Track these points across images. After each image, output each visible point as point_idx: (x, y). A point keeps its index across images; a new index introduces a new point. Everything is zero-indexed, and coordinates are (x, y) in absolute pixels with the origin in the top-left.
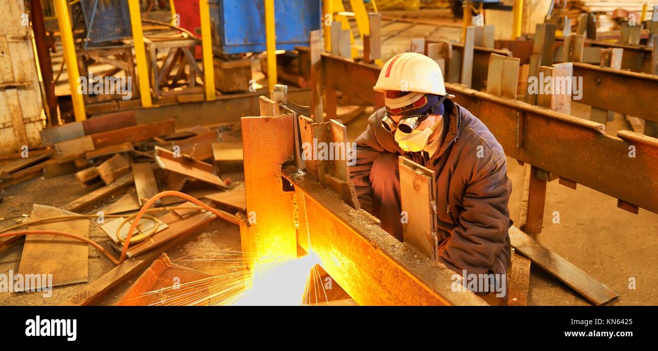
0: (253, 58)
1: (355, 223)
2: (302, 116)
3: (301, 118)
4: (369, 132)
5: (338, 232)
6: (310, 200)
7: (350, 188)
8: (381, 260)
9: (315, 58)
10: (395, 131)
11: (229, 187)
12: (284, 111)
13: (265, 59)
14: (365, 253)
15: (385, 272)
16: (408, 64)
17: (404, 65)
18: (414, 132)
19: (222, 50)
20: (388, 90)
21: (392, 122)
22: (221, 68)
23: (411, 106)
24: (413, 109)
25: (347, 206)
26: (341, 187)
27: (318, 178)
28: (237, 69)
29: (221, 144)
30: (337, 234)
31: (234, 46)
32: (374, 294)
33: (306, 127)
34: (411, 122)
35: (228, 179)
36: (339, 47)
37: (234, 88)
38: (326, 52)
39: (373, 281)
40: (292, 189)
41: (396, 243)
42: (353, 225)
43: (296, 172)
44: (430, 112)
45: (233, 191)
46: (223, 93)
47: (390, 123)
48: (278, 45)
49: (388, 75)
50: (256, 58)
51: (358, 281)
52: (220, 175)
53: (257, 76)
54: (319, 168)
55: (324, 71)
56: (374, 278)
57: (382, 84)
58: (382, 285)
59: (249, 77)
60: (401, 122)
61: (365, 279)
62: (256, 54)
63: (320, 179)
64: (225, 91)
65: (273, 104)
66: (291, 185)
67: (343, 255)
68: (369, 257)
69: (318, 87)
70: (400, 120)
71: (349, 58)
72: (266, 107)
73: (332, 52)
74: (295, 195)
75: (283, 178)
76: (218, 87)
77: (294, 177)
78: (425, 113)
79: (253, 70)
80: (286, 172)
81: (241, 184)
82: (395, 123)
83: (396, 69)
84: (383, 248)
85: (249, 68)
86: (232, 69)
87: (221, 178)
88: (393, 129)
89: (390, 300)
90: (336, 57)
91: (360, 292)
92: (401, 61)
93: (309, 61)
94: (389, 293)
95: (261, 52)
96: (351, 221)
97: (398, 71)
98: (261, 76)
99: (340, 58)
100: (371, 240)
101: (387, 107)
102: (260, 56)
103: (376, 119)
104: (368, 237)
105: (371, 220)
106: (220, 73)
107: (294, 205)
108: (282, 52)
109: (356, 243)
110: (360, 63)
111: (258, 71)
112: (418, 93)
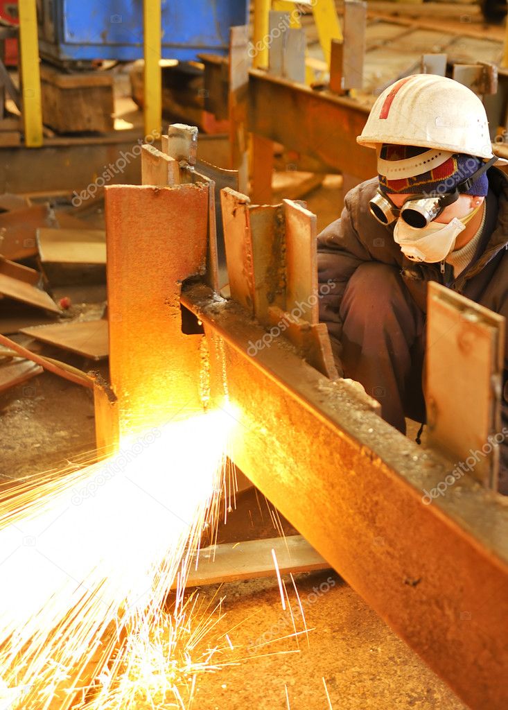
0: (115, 70)
1: (329, 406)
2: (227, 189)
3: (226, 194)
4: (344, 221)
5: (290, 420)
6: (236, 354)
7: (320, 336)
8: (377, 481)
9: (237, 79)
10: (394, 223)
11: (67, 314)
12: (189, 177)
13: (141, 75)
14: (346, 465)
15: (386, 503)
16: (423, 97)
17: (416, 97)
18: (432, 225)
19: (58, 51)
20: (384, 144)
21: (390, 206)
22: (54, 85)
23: (426, 175)
24: (429, 181)
25: (311, 371)
26: (302, 333)
27: (254, 311)
28: (86, 91)
29: (52, 231)
30: (289, 422)
31: (82, 45)
32: (359, 543)
33: (234, 213)
34: (426, 206)
35: (66, 299)
36: (282, 60)
37: (80, 127)
38: (259, 68)
39: (358, 518)
40: (200, 330)
41: (413, 451)
42: (326, 411)
43: (211, 298)
44: (463, 191)
45: (74, 322)
46: (59, 134)
47: (386, 207)
48: (166, 50)
49: (384, 115)
50: (120, 72)
51: (327, 515)
52: (49, 289)
53: (123, 106)
54: (256, 293)
55: (253, 103)
56: (361, 513)
57: (374, 132)
58: (376, 528)
59: (109, 108)
60: (407, 206)
61: (340, 511)
62: (121, 63)
63: (258, 314)
64: (62, 129)
65: (168, 162)
66: (200, 323)
67: (299, 464)
68: (353, 473)
69: (241, 134)
70: (405, 203)
71: (302, 82)
72: (154, 168)
73: (269, 69)
74: (205, 342)
75: (182, 308)
76: (47, 122)
77: (206, 308)
78: (452, 191)
79: (117, 93)
80: (189, 296)
81: (90, 309)
82: (396, 210)
83: (401, 104)
84: (388, 460)
85: (108, 89)
86: (77, 89)
87: (51, 295)
88: (390, 220)
89: (393, 557)
90: (278, 78)
91: (329, 536)
92: (410, 89)
93: (226, 85)
94: (391, 543)
95: (131, 61)
96: (321, 402)
97: (406, 106)
98: (131, 106)
99: (285, 81)
100: (364, 442)
101: (381, 177)
102: (129, 68)
103: (360, 198)
104: (357, 436)
105: (361, 401)
106: (53, 95)
107: (202, 361)
108: (172, 63)
109: (327, 443)
110: (323, 94)
111: (125, 97)
112: (440, 152)
